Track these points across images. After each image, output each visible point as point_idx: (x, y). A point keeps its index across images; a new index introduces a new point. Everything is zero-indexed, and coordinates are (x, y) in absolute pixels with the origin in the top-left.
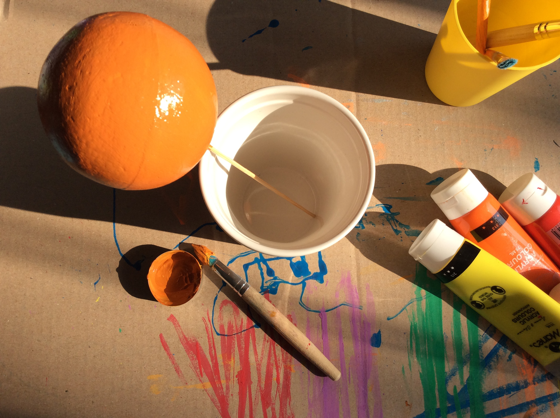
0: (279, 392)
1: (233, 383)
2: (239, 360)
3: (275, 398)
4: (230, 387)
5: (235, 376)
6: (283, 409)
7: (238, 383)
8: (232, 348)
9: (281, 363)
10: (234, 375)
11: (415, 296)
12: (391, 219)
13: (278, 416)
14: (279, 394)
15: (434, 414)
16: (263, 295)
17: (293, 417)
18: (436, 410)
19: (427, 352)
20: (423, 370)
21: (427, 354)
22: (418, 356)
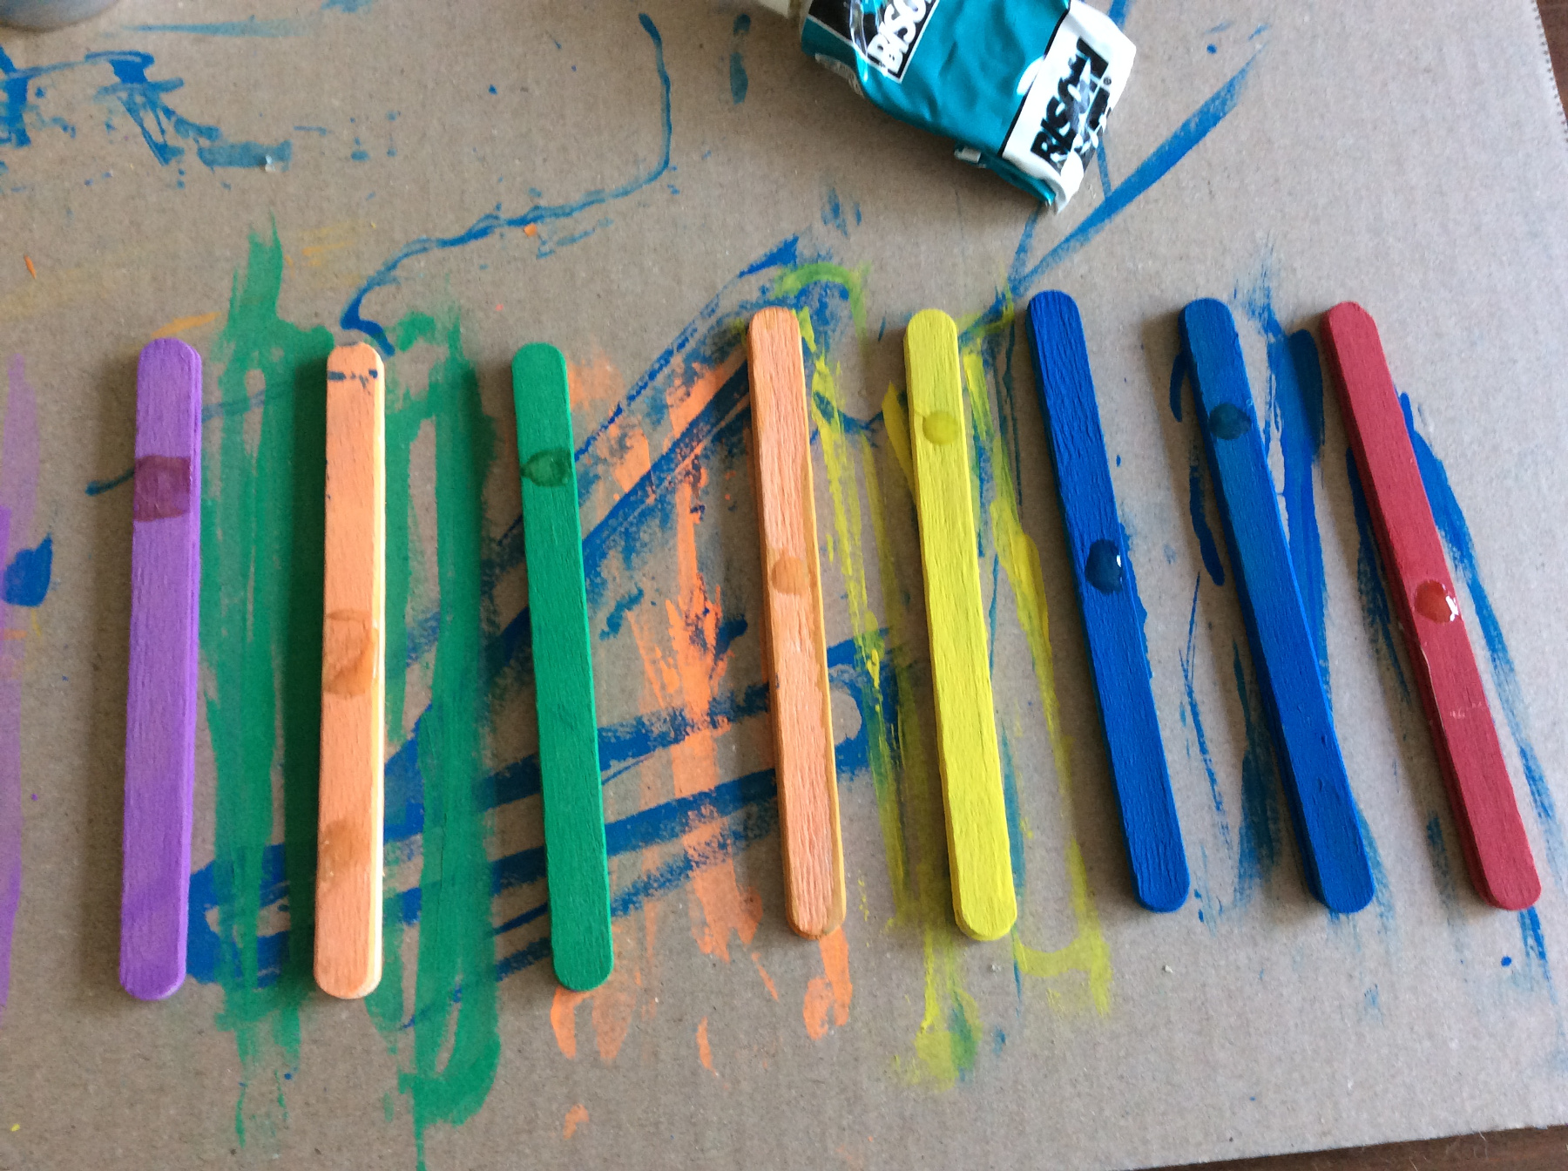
11: (219, 396)
12: (144, 106)
15: (254, 870)
18: (264, 855)
19: (250, 617)
20: (222, 689)
21: (249, 622)
22: (206, 635)
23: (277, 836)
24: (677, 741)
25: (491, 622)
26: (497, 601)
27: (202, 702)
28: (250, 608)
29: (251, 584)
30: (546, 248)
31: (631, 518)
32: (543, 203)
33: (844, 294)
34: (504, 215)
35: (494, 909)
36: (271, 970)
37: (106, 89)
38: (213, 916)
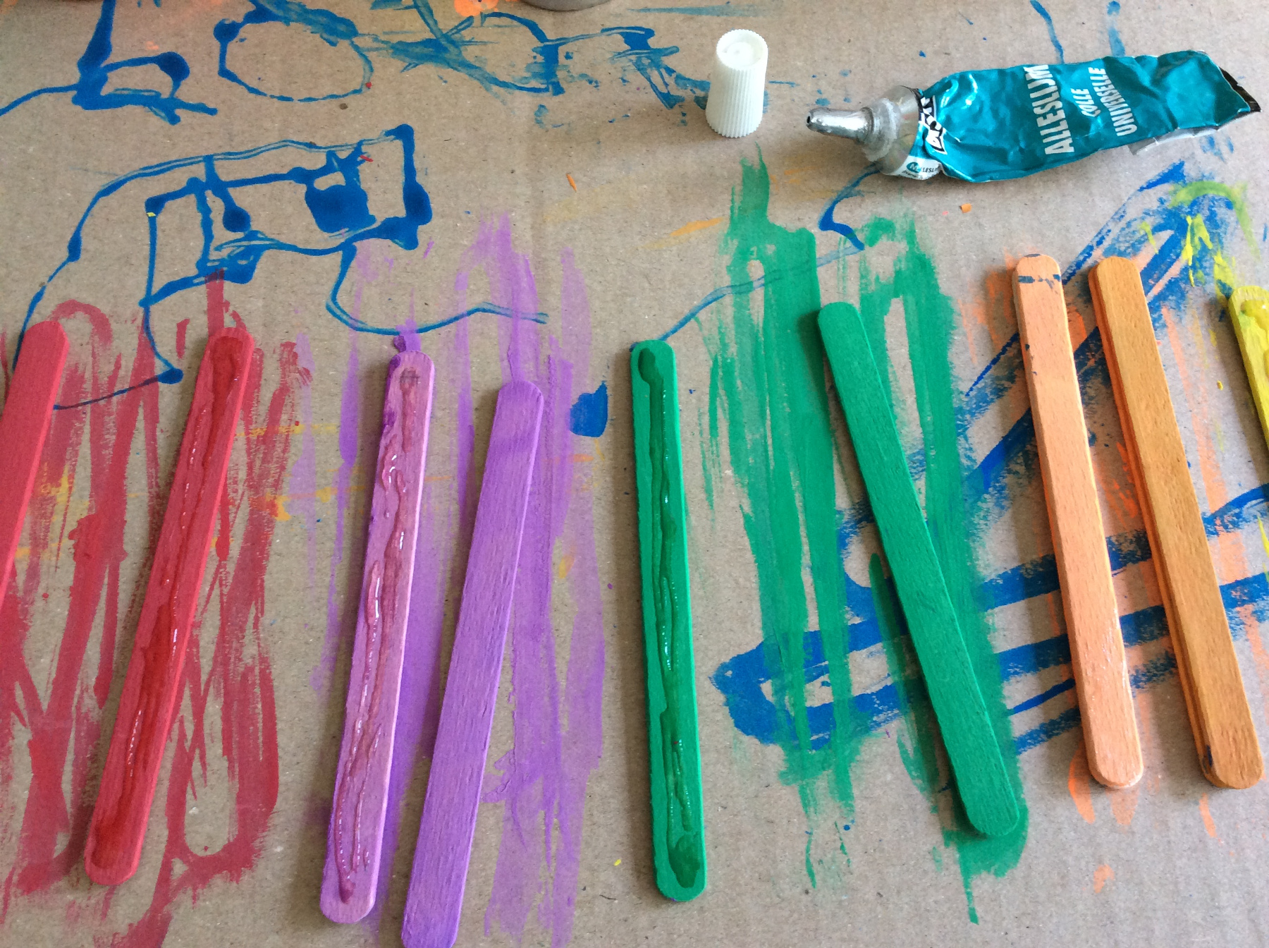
0: (221, 585)
1: (54, 559)
2: (88, 484)
3: (205, 606)
4: (43, 569)
5: (66, 533)
6: (230, 642)
7: (72, 556)
8: (71, 445)
9: (240, 492)
10: (63, 529)
11: (727, 280)
12: (650, 65)
13: (206, 664)
14: (221, 591)
15: (798, 651)
16: (204, 286)
17: (262, 671)
18: (805, 639)
19: (770, 449)
20: (754, 505)
21: (770, 453)
22: (736, 462)
23: (813, 623)
24: (1143, 559)
25: (969, 458)
26: (970, 441)
27: (739, 515)
28: (770, 441)
29: (768, 423)
33: (1229, 205)
35: (1005, 693)
36: (821, 735)
37: (619, 53)
38: (767, 688)
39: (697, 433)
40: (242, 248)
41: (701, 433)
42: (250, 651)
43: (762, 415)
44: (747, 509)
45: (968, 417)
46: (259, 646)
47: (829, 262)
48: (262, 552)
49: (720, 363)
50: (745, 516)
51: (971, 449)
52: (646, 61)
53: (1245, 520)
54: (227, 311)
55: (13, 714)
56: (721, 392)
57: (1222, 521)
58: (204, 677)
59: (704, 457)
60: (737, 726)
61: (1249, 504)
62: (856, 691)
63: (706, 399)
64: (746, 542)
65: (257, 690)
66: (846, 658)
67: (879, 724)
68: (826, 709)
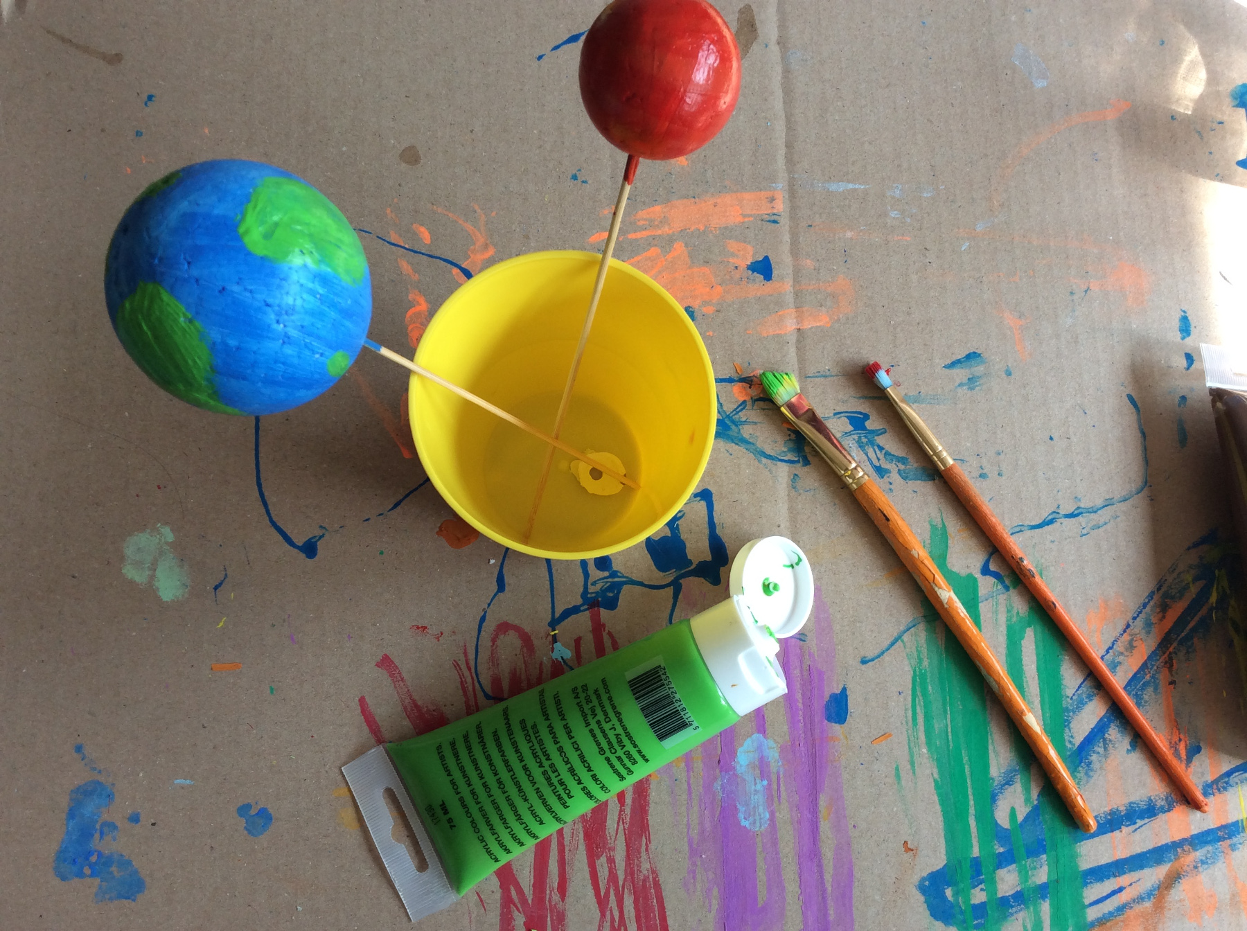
3: (616, 837)
6: (633, 860)
12: (867, 444)
13: (621, 875)
14: (624, 826)
15: (967, 869)
16: (587, 612)
17: (654, 879)
18: (971, 862)
19: (950, 734)
20: (941, 773)
21: (950, 737)
22: (929, 743)
23: (976, 852)
24: (1169, 810)
25: (1070, 742)
26: (1072, 731)
27: (931, 780)
28: (949, 730)
29: (949, 716)
30: (1085, 531)
31: (1138, 687)
32: (1082, 505)
34: (1062, 512)
35: (1084, 895)
36: (979, 921)
37: (846, 433)
38: (949, 893)
39: (904, 723)
40: (609, 584)
41: (907, 723)
42: (645, 866)
43: (945, 711)
44: (936, 776)
45: (1071, 714)
46: (650, 863)
47: (987, 600)
48: (645, 802)
49: (918, 673)
50: (935, 781)
51: (1072, 736)
52: (864, 440)
53: (1231, 786)
54: (604, 630)
55: (512, 905)
56: (919, 693)
57: (1217, 786)
58: (621, 883)
59: (909, 740)
60: (932, 915)
61: (1234, 775)
62: (1000, 895)
63: (910, 699)
64: (936, 798)
65: (653, 891)
66: (995, 873)
67: (1012, 914)
68: (983, 905)
